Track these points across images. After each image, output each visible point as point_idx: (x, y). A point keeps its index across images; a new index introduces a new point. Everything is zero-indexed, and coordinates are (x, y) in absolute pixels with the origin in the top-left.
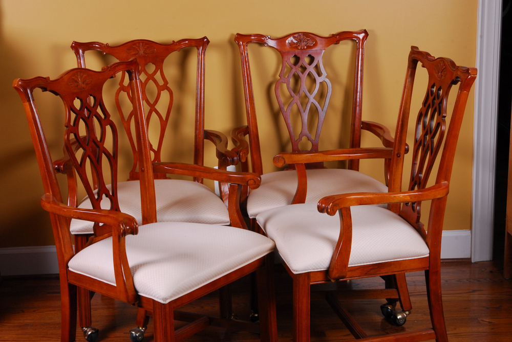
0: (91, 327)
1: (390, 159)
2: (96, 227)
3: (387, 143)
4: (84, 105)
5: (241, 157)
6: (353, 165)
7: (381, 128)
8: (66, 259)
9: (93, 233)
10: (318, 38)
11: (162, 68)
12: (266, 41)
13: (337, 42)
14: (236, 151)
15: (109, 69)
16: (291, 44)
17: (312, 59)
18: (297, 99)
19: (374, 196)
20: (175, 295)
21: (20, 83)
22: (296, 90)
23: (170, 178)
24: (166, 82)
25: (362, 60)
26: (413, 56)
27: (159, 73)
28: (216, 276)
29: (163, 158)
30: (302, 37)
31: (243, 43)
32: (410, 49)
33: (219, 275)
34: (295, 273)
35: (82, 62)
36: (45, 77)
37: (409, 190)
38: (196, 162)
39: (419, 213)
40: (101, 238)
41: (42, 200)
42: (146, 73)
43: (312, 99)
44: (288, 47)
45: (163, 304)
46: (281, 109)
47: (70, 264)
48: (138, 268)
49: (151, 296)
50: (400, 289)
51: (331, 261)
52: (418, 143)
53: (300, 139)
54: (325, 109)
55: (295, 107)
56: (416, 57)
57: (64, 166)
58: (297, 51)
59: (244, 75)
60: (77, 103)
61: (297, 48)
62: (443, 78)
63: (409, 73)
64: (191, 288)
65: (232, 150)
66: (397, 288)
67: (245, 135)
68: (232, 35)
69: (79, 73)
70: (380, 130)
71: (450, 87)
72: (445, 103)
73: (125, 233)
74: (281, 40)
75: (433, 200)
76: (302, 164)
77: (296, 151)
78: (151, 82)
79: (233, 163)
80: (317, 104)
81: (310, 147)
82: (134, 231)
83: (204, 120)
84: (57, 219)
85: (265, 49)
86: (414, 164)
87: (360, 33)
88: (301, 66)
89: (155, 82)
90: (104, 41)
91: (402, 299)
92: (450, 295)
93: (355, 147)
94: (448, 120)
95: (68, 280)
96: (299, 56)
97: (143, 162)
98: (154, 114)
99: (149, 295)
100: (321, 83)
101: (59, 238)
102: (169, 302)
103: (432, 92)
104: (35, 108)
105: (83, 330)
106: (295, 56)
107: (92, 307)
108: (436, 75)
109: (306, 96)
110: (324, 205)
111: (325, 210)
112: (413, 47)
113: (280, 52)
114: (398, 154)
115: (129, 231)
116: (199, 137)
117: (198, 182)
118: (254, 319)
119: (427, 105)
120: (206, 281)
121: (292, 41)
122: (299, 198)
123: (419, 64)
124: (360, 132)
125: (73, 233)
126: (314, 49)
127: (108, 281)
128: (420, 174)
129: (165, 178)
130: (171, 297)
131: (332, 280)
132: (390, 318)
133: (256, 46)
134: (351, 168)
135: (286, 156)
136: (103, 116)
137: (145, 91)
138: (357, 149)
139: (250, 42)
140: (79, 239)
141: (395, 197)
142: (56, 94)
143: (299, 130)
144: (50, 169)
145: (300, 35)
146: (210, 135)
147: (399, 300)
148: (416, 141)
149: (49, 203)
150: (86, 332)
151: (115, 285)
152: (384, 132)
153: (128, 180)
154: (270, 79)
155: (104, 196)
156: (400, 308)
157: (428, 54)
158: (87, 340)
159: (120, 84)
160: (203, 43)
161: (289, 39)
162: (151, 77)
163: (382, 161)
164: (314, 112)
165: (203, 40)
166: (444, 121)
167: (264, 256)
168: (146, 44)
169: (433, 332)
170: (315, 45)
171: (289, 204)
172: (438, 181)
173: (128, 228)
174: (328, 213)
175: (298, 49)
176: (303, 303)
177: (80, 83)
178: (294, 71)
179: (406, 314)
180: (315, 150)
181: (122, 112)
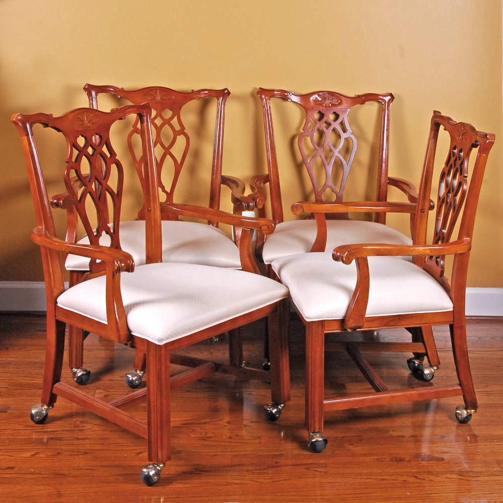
0: (82, 368)
1: (415, 214)
2: (93, 263)
3: (412, 199)
4: (88, 143)
5: (257, 203)
6: (380, 218)
7: (407, 185)
8: (55, 294)
9: (89, 269)
10: (343, 97)
11: (179, 114)
12: (289, 96)
13: (363, 103)
14: (252, 198)
15: (119, 111)
16: (316, 101)
17: (337, 116)
18: (321, 153)
19: (393, 247)
20: (171, 336)
21: (19, 118)
22: (320, 144)
23: (182, 220)
24: (183, 128)
25: (388, 120)
26: (435, 119)
27: (176, 118)
28: (220, 319)
29: (176, 200)
30: (327, 95)
31: (265, 97)
32: (433, 114)
33: (223, 318)
34: (308, 320)
35: (94, 103)
36: (47, 114)
37: (433, 244)
38: (211, 206)
39: (443, 267)
40: (97, 274)
41: (32, 232)
42: (162, 118)
43: (337, 153)
44: (312, 103)
45: (158, 345)
46: (304, 161)
47: (59, 300)
48: (133, 307)
49: (146, 336)
50: (426, 343)
51: (347, 310)
52: (442, 201)
53: (324, 189)
54: (350, 163)
55: (319, 159)
56: (438, 121)
57: (63, 201)
58: (321, 108)
59: (265, 126)
60: (81, 141)
61: (321, 105)
62: (464, 141)
63: (432, 135)
64: (191, 330)
65: (249, 196)
66: (423, 342)
67: (265, 183)
68: (255, 89)
69: (85, 113)
70: (405, 185)
71: (470, 150)
72: (466, 164)
73: (119, 270)
74: (305, 97)
75: (456, 255)
76: (322, 213)
77: (319, 201)
78: (167, 127)
79: (249, 208)
80: (342, 158)
81: (334, 198)
82: (130, 269)
83: (221, 166)
84: (48, 253)
85: (288, 104)
86: (437, 220)
87: (385, 96)
88: (326, 122)
89: (171, 126)
90: (119, 86)
91: (429, 353)
92: (483, 352)
93: (382, 201)
94: (469, 179)
95: (56, 317)
96: (323, 112)
97: (150, 202)
98: (168, 157)
99: (143, 335)
100: (346, 139)
101: (49, 272)
102: (166, 344)
103: (454, 154)
104: (33, 142)
105: (72, 371)
106: (319, 112)
107: (84, 347)
108: (457, 138)
109: (331, 150)
110: (338, 254)
111: (340, 259)
112: (435, 112)
113: (304, 107)
114: (421, 210)
115: (124, 268)
116: (216, 183)
117: (213, 226)
118: (267, 368)
119: (449, 165)
120: (209, 323)
121: (316, 98)
122: (319, 246)
123: (442, 127)
124: (387, 188)
125: (67, 269)
126: (339, 107)
127: (100, 319)
128: (443, 229)
129: (176, 219)
130: (167, 338)
131: (348, 330)
132: (417, 373)
133: (280, 101)
134: (377, 221)
135: (305, 205)
136: (109, 155)
137: (160, 135)
138: (383, 202)
139: (273, 96)
140: (75, 275)
141: (414, 249)
142: (59, 130)
143: (323, 182)
144: (44, 203)
145: (325, 94)
146: (226, 181)
147: (426, 354)
148: (439, 198)
149: (40, 235)
150: (75, 373)
151: (106, 323)
152: (410, 188)
153: (136, 220)
154: (293, 132)
155: (104, 233)
156: (428, 363)
157: (449, 119)
158: (76, 381)
159: (133, 127)
160: (224, 94)
161: (314, 96)
162: (167, 122)
163: (407, 216)
164: (338, 166)
165: (224, 91)
166: (466, 181)
167: (276, 302)
168: (164, 91)
169: (459, 388)
170: (340, 104)
171: (307, 252)
172: (460, 237)
173: (123, 265)
174: (343, 262)
175: (323, 106)
176: (316, 352)
177: (86, 122)
178: (318, 125)
179: (434, 369)
180: (339, 201)
181: (134, 153)
